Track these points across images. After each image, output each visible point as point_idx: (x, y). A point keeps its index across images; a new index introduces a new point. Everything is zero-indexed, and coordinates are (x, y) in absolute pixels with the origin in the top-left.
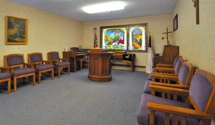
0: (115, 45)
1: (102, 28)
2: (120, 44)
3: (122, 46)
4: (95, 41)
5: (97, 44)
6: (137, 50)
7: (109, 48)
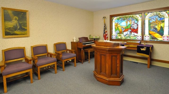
0: (126, 35)
1: (112, 17)
2: (133, 33)
3: (135, 36)
4: (104, 30)
5: (106, 33)
6: (156, 40)
7: (119, 37)
